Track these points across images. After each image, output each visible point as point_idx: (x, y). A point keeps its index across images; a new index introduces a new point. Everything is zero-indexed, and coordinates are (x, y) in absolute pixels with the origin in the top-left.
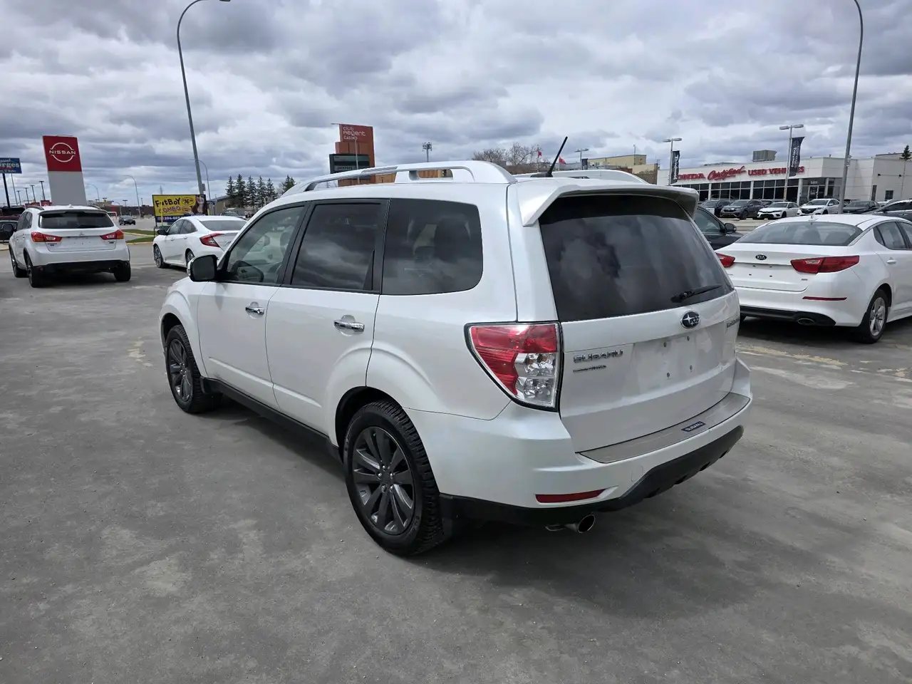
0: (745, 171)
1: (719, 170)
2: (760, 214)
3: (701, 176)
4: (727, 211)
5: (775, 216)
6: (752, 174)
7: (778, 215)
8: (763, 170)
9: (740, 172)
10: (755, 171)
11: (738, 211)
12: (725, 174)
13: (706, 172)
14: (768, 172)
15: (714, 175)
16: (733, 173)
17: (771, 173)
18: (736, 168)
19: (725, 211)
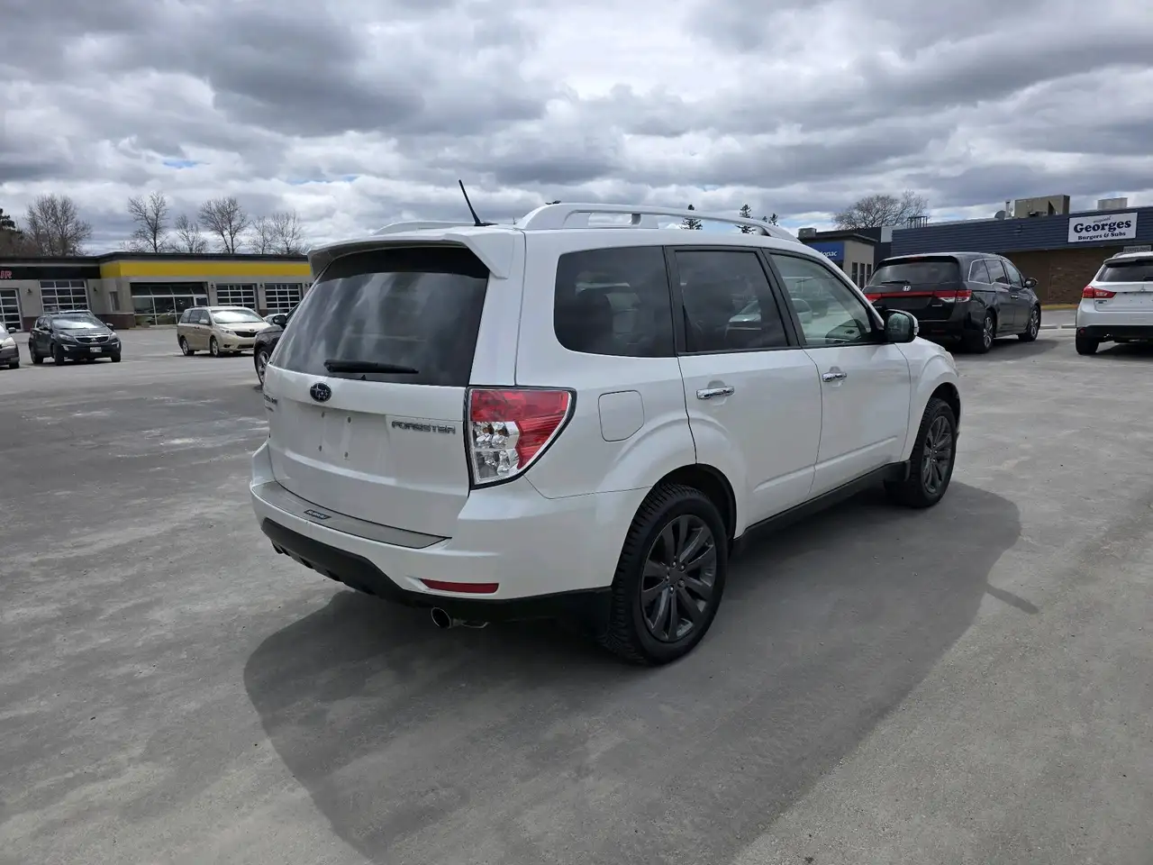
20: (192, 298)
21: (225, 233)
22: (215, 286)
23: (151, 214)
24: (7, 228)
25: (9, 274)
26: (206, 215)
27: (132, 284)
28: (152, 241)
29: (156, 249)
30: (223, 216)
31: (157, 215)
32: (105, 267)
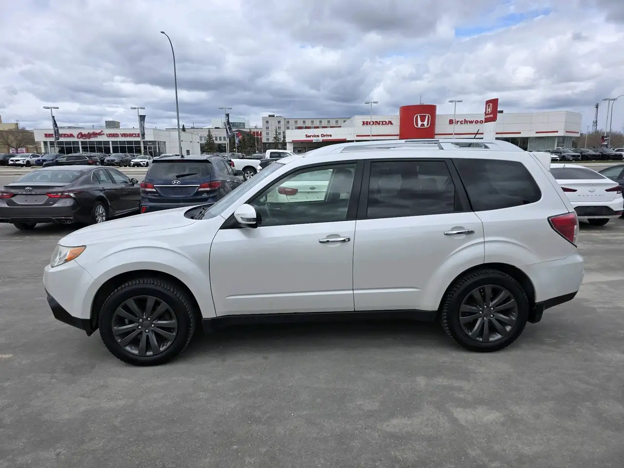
0: (104, 134)
1: (85, 132)
2: (132, 163)
3: (71, 136)
4: (109, 161)
5: (142, 164)
6: (109, 136)
7: (144, 164)
8: (116, 134)
9: (100, 134)
10: (111, 134)
11: (117, 161)
12: (89, 135)
13: (75, 133)
14: (120, 135)
15: (81, 135)
16: (95, 135)
17: (122, 136)
18: (98, 131)
19: (108, 161)
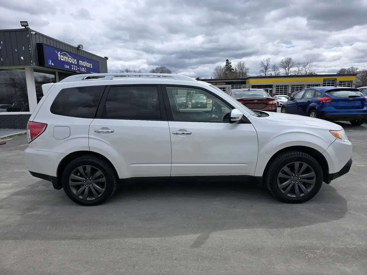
20: (268, 90)
21: (287, 69)
22: (275, 86)
23: (266, 64)
24: (232, 71)
25: (225, 83)
26: (281, 63)
27: (252, 86)
28: (265, 72)
29: (265, 75)
30: (287, 63)
31: (267, 65)
32: (247, 81)
